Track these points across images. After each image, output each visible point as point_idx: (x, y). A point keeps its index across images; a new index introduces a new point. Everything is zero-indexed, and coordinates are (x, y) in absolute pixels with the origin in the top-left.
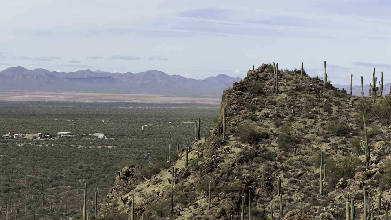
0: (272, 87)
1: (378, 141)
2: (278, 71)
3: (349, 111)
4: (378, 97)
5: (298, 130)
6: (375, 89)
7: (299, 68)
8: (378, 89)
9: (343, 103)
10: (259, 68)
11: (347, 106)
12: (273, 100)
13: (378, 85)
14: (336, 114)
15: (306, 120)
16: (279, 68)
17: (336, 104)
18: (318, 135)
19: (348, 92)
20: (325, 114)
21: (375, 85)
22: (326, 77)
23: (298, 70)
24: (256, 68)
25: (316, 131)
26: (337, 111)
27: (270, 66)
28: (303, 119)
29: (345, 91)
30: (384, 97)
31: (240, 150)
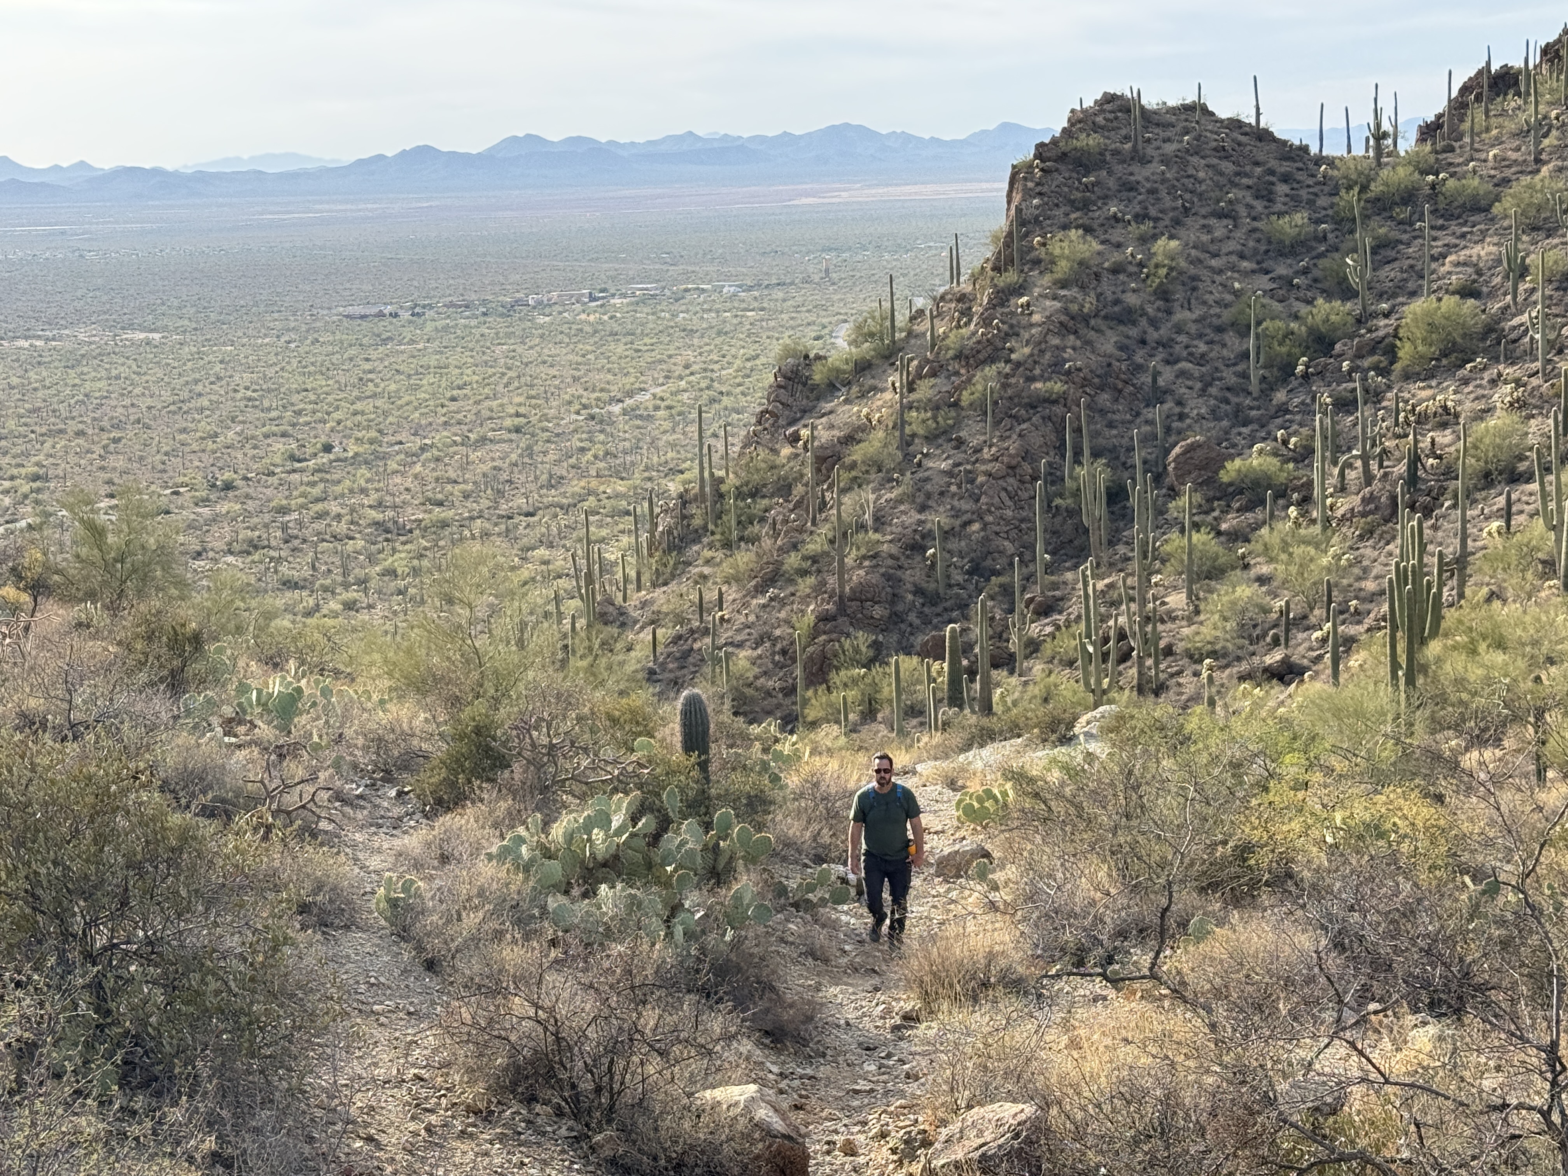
0: (1128, 146)
1: (1389, 262)
2: (1142, 108)
3: (1316, 195)
4: (1389, 155)
5: (1194, 247)
6: (1380, 136)
7: (1191, 98)
8: (1385, 135)
9: (1301, 176)
10: (1096, 102)
11: (1310, 182)
12: (1132, 178)
13: (1386, 126)
14: (1285, 204)
15: (1212, 221)
16: (1143, 102)
17: (1286, 179)
18: (1242, 257)
19: (1314, 150)
20: (1259, 205)
21: (1378, 126)
22: (1258, 114)
23: (1188, 101)
24: (1089, 103)
25: (1239, 247)
26: (1287, 195)
27: (1122, 97)
28: (1206, 222)
29: (1307, 146)
30: (1402, 154)
31: (1058, 305)
